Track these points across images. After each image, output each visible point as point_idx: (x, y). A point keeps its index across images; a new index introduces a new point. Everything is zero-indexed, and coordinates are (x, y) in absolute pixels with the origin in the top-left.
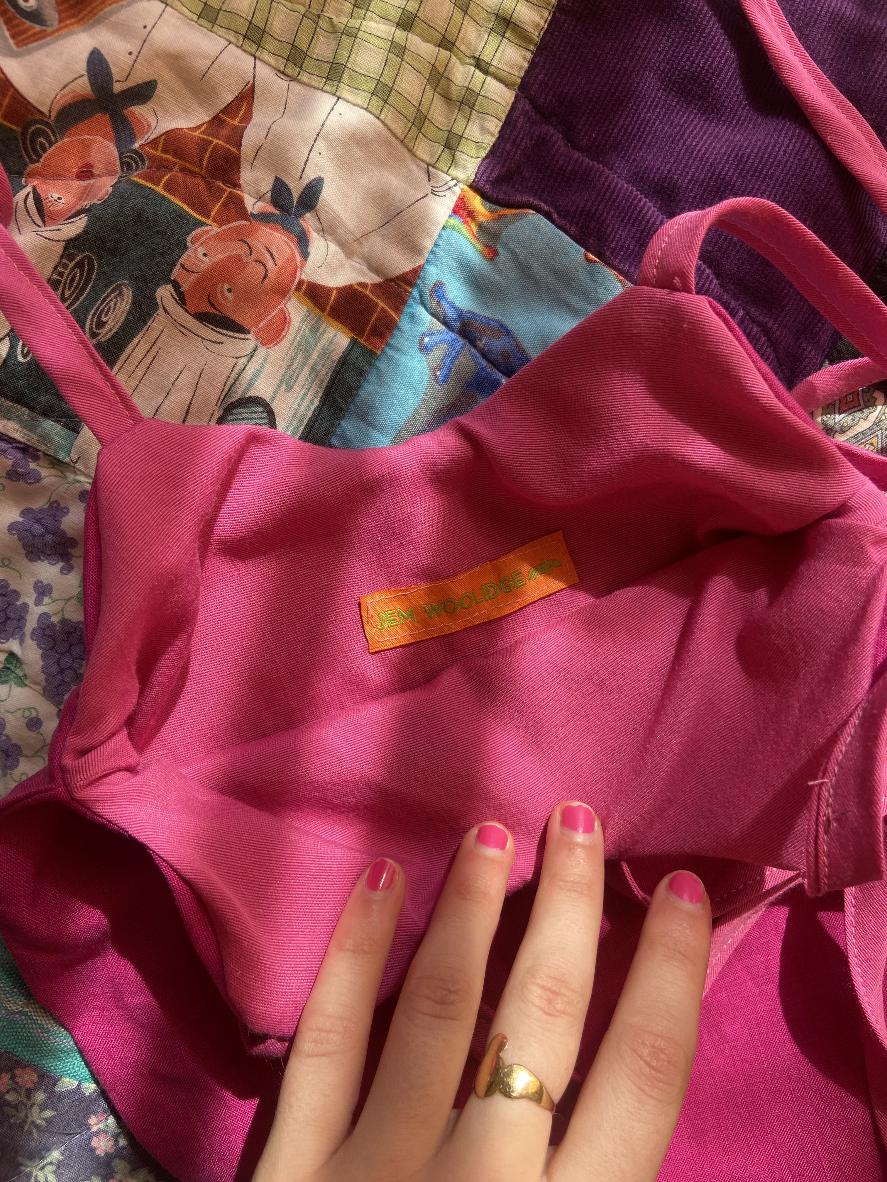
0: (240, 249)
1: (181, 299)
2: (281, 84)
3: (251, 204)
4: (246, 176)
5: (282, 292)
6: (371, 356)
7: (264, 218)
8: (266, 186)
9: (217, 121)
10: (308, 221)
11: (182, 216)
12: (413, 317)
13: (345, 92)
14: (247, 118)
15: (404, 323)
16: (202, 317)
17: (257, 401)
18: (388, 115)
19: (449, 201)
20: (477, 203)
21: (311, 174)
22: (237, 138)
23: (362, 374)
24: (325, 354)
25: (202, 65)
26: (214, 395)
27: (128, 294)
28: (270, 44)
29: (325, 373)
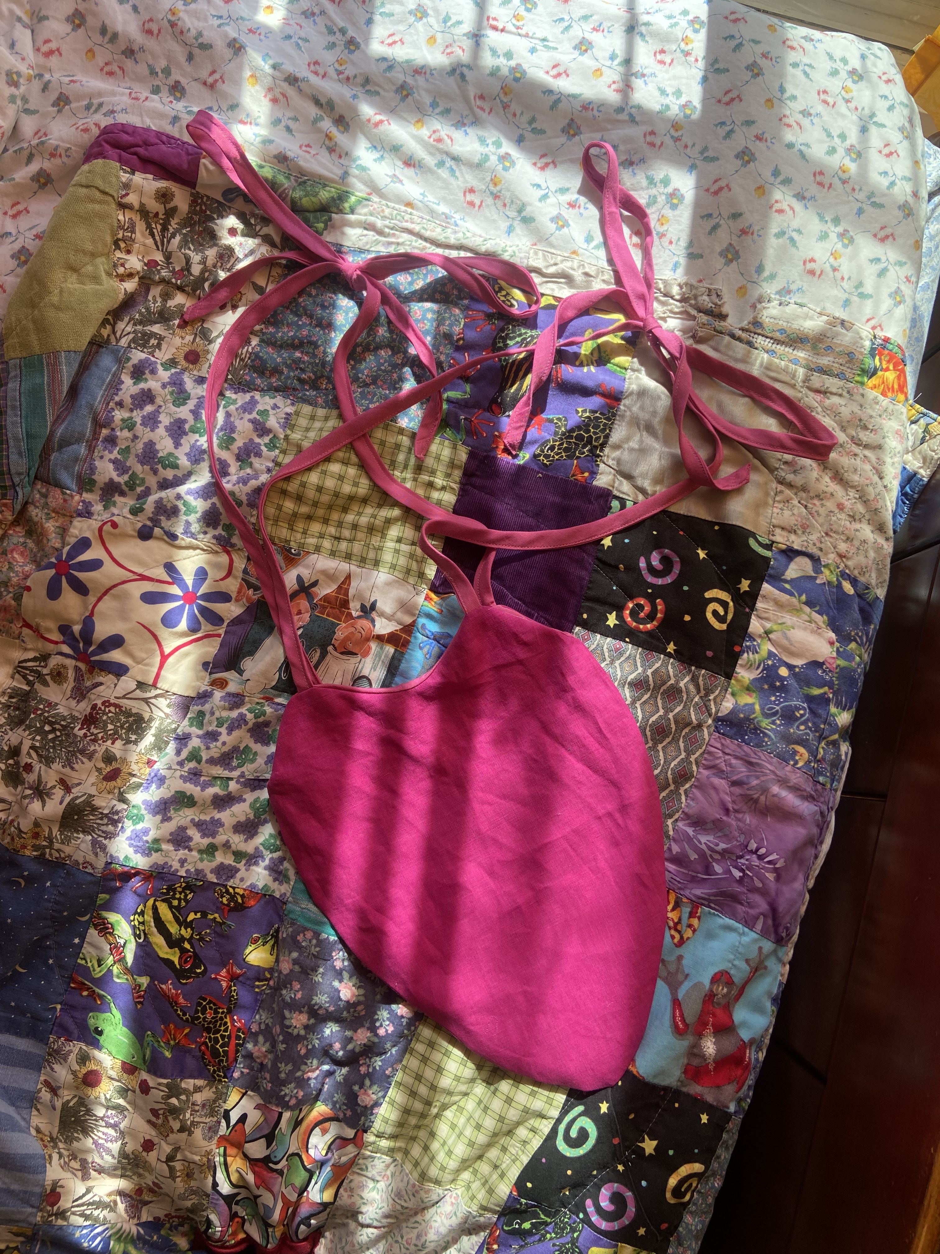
0: (353, 629)
1: (335, 649)
2: (359, 570)
3: (355, 614)
4: (351, 605)
5: (368, 640)
6: (402, 654)
7: (359, 617)
8: (359, 607)
9: (340, 587)
10: (374, 615)
11: (333, 623)
12: (416, 638)
13: (381, 569)
14: (349, 585)
15: (412, 640)
16: (342, 653)
17: (364, 677)
18: (396, 573)
19: (423, 596)
20: (433, 595)
21: (372, 600)
22: (346, 594)
23: (400, 661)
24: (386, 656)
25: (332, 571)
26: (349, 677)
27: (319, 651)
28: (354, 558)
29: (387, 662)
